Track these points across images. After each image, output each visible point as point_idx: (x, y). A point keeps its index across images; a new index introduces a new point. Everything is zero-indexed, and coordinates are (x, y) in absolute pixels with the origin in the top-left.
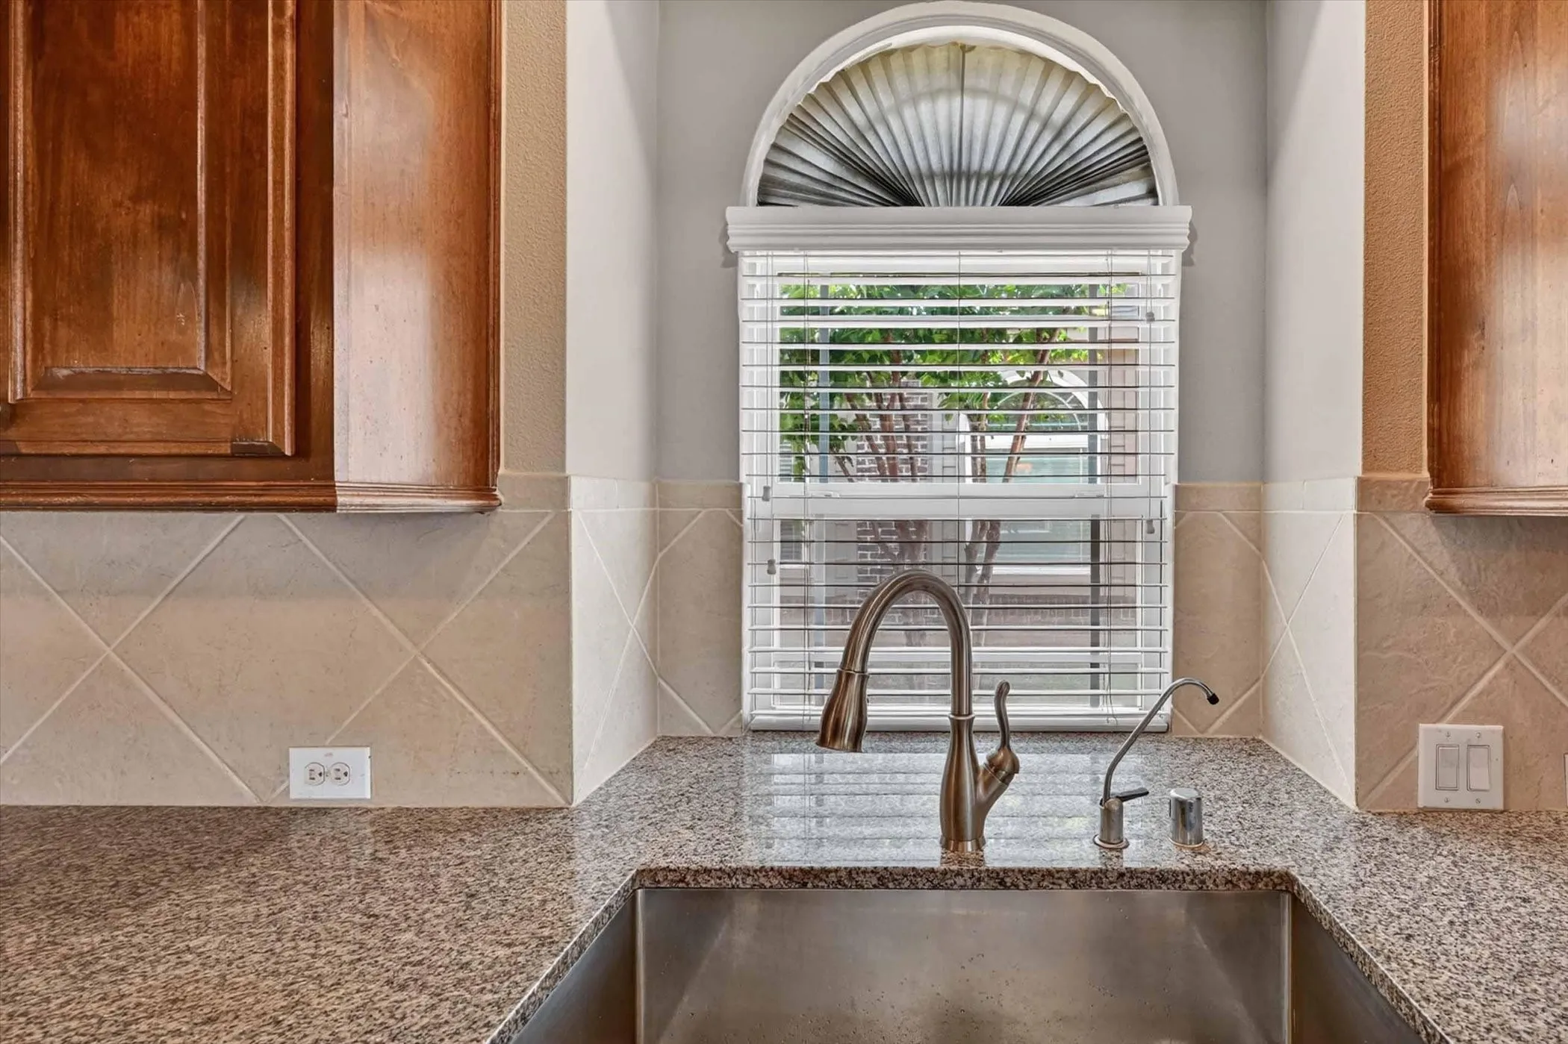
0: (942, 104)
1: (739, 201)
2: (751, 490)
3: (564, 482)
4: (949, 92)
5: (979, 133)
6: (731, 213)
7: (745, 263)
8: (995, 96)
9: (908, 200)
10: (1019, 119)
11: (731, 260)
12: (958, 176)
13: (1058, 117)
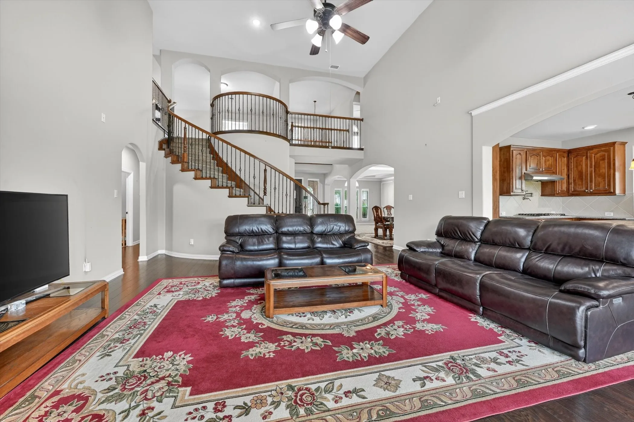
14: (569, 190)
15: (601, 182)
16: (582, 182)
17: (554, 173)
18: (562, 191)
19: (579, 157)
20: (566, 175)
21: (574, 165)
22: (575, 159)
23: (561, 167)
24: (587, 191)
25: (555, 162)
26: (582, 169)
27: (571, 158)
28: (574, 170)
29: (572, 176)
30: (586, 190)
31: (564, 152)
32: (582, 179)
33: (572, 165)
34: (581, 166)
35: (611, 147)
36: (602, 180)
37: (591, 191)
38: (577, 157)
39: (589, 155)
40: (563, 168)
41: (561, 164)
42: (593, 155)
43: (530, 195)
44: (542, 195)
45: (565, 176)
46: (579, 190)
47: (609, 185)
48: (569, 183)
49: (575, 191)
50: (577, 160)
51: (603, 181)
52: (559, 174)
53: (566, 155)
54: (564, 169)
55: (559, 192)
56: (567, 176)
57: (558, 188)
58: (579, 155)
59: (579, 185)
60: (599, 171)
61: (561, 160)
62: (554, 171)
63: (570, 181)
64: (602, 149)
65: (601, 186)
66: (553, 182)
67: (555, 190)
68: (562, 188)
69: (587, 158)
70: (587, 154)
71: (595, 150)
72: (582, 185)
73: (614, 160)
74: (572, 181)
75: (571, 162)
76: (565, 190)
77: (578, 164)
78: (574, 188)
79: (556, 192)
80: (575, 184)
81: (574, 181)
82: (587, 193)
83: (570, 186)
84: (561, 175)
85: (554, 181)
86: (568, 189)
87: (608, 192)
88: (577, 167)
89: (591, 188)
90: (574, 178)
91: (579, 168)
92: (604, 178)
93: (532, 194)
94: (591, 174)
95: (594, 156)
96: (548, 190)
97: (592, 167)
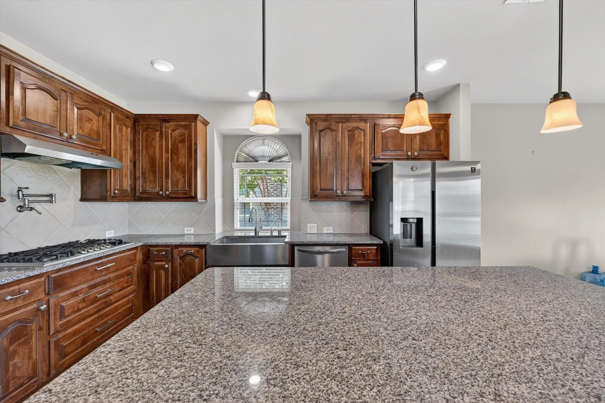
0: (261, 147)
1: (234, 162)
2: (235, 199)
3: (215, 198)
4: (261, 145)
5: (266, 151)
6: (233, 164)
7: (234, 170)
8: (268, 146)
9: (257, 161)
10: (271, 149)
11: (233, 169)
12: (263, 157)
13: (277, 148)
14: (135, 190)
15: (180, 178)
16: (155, 176)
17: (105, 152)
18: (122, 191)
19: (150, 130)
20: (131, 162)
21: (142, 145)
22: (145, 133)
23: (121, 144)
24: (161, 193)
25: (108, 130)
26: (154, 153)
27: (139, 132)
28: (142, 153)
29: (139, 165)
30: (160, 190)
31: (127, 117)
32: (154, 172)
33: (140, 146)
34: (154, 147)
35: (192, 122)
36: (181, 175)
37: (168, 193)
38: (147, 131)
39: (164, 130)
40: (124, 147)
41: (121, 140)
42: (170, 131)
43: (48, 198)
44: (83, 199)
45: (127, 163)
46: (150, 190)
47: (190, 186)
48: (135, 179)
49: (144, 192)
50: (147, 136)
51: (183, 177)
52: (115, 157)
53: (130, 123)
54: (127, 149)
55: (115, 193)
56: (132, 164)
57: (113, 184)
58: (150, 128)
59: (150, 181)
60: (178, 160)
61: (121, 130)
62: (104, 148)
63: (137, 175)
64: (181, 123)
65: (179, 186)
66: (102, 171)
67: (108, 188)
68: (121, 186)
69: (161, 134)
70: (161, 128)
71: (172, 125)
72: (155, 182)
73: (196, 144)
74: (139, 173)
75: (139, 139)
76: (129, 189)
77: (149, 145)
78: (142, 187)
79: (108, 194)
80: (144, 181)
81: (144, 173)
82: (162, 196)
83: (137, 182)
84: (121, 160)
85: (105, 171)
86: (134, 188)
87: (188, 196)
88: (147, 149)
89: (167, 190)
90: (142, 168)
91: (151, 150)
92: (184, 172)
93: (51, 196)
94: (167, 164)
95: (171, 134)
96: (95, 188)
97: (168, 153)
